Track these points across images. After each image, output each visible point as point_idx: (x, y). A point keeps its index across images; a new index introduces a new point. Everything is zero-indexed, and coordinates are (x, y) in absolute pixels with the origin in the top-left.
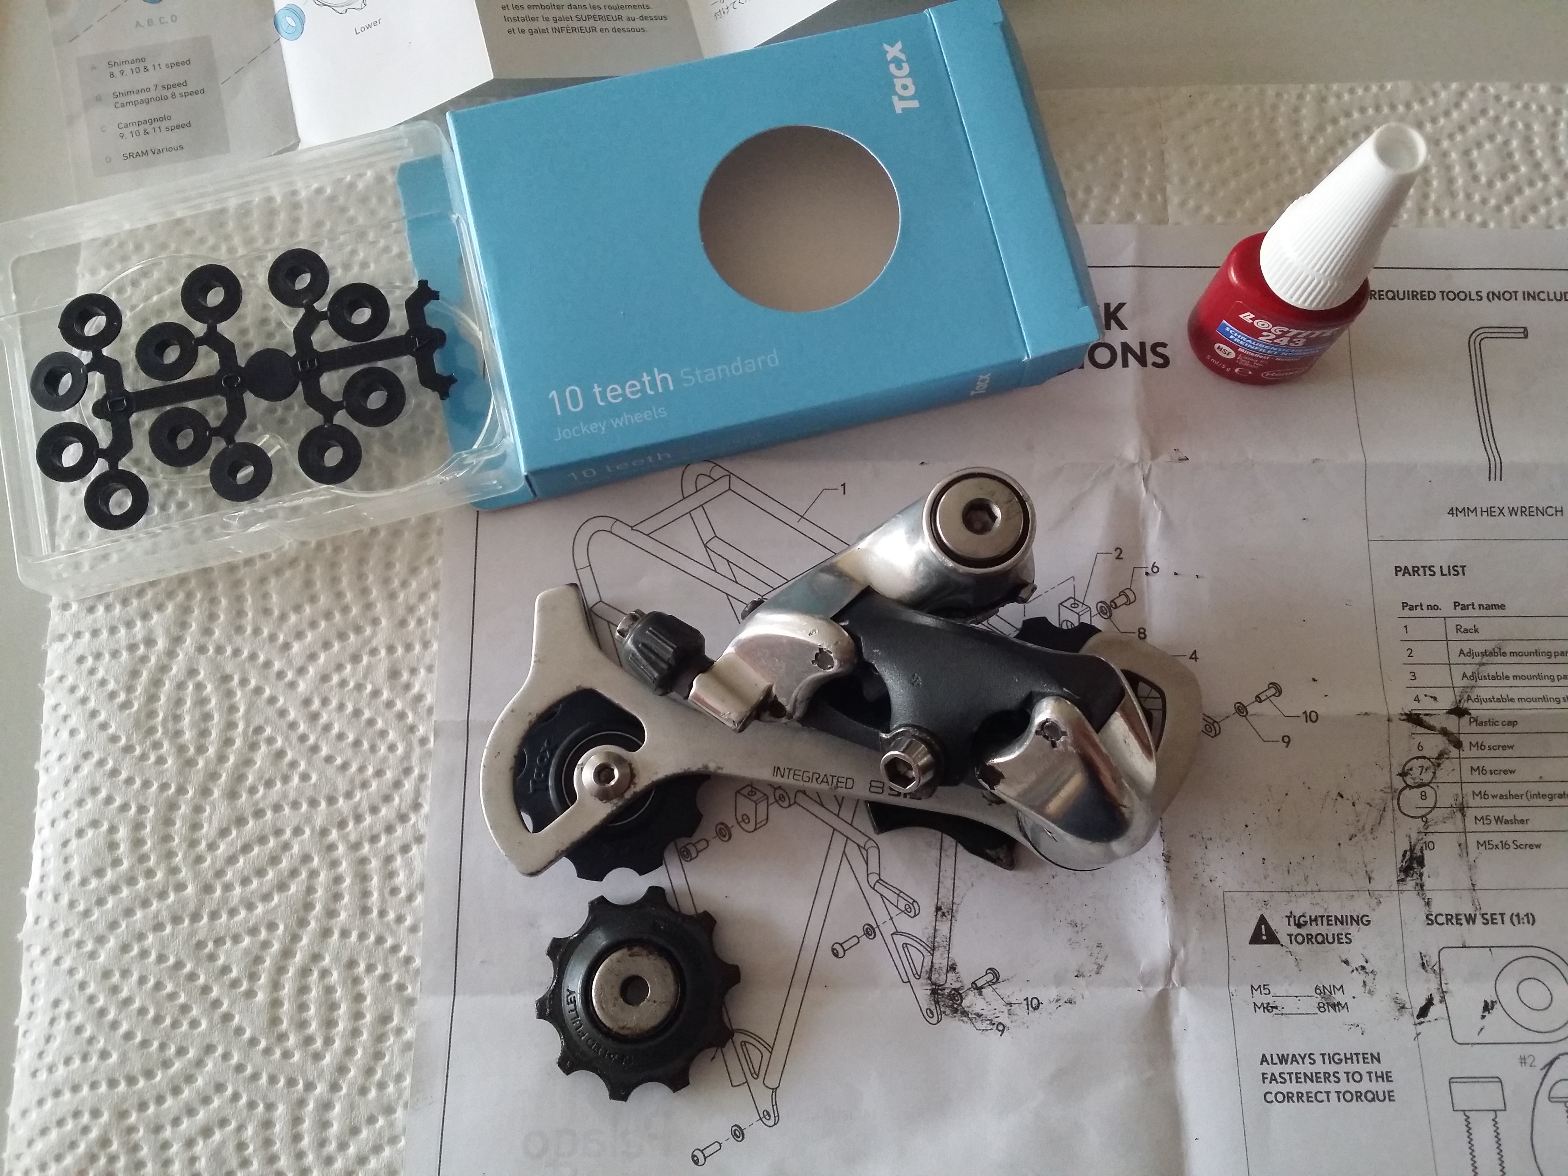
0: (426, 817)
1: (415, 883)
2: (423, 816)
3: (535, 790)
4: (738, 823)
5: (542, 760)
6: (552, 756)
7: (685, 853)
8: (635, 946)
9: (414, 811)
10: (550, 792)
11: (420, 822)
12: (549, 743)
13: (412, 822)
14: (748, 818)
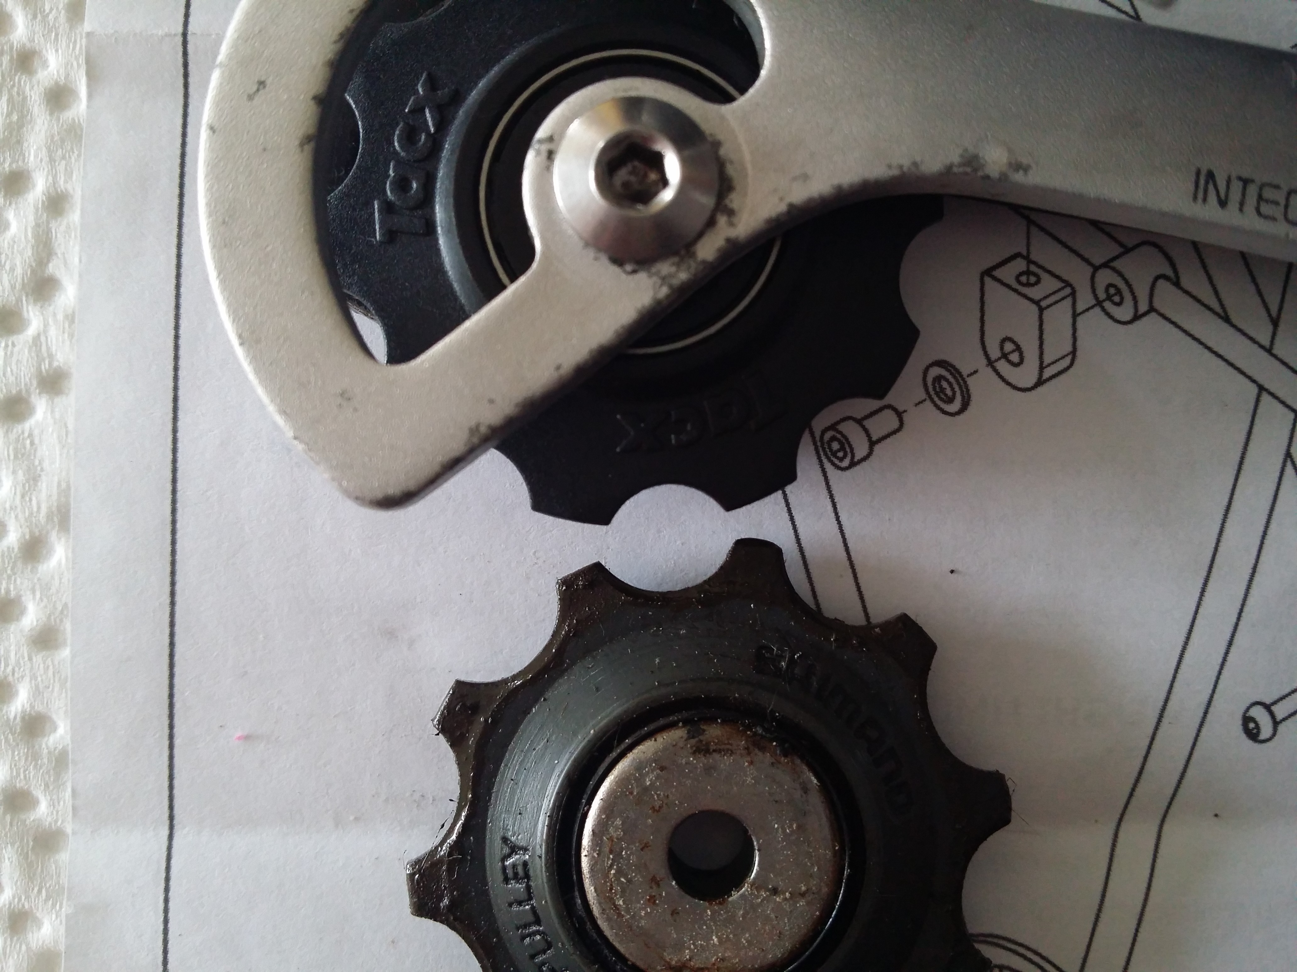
0: (71, 318)
1: (44, 510)
2: (60, 317)
3: (391, 235)
4: (991, 363)
5: (410, 137)
6: (442, 125)
7: (835, 446)
8: (711, 720)
9: (36, 301)
10: (441, 241)
11: (53, 332)
12: (433, 84)
13: (31, 331)
14: (1018, 348)
